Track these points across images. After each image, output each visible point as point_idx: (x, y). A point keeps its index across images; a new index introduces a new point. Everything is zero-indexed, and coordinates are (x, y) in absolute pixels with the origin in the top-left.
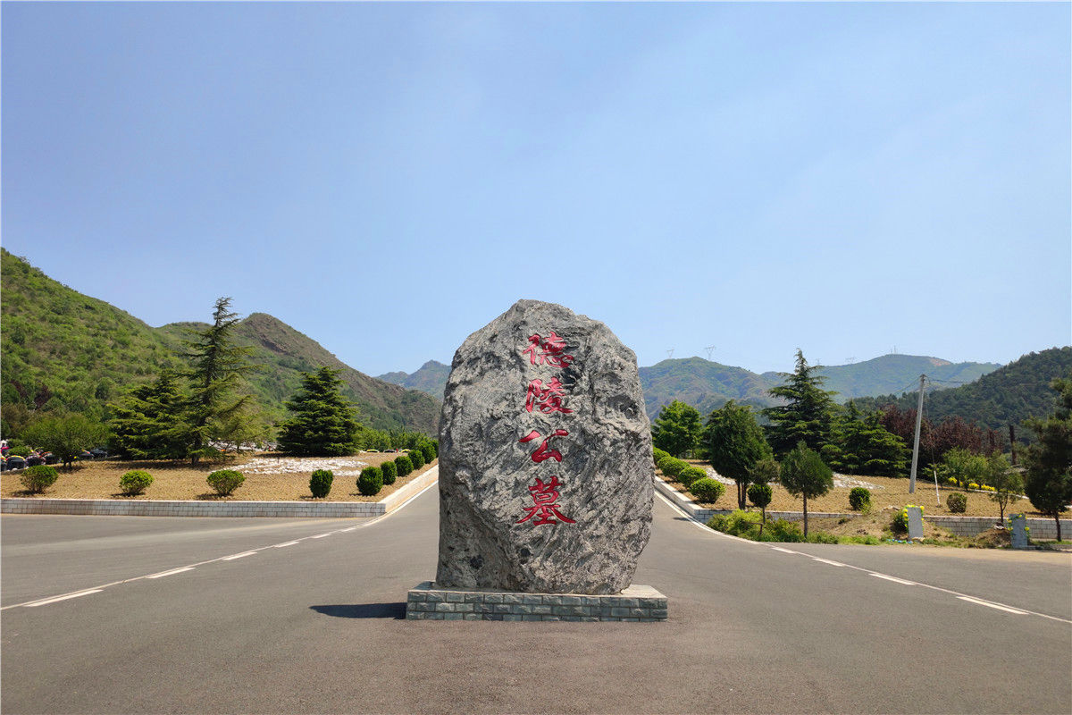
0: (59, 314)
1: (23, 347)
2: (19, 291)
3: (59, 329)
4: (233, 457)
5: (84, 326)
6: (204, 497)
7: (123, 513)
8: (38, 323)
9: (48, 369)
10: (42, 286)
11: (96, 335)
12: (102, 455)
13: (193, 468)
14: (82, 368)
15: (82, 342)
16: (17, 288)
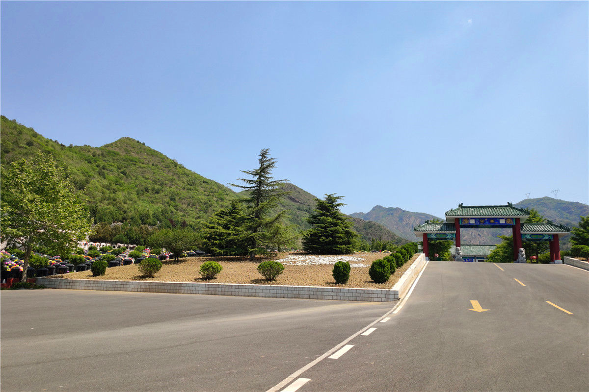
0: (191, 186)
1: (175, 203)
2: (173, 176)
3: (191, 193)
4: (276, 255)
5: (203, 191)
6: (257, 281)
7: (202, 292)
8: (182, 190)
9: (187, 213)
10: (183, 173)
11: (208, 195)
12: (202, 254)
13: (251, 261)
14: (202, 212)
15: (202, 199)
16: (172, 174)
